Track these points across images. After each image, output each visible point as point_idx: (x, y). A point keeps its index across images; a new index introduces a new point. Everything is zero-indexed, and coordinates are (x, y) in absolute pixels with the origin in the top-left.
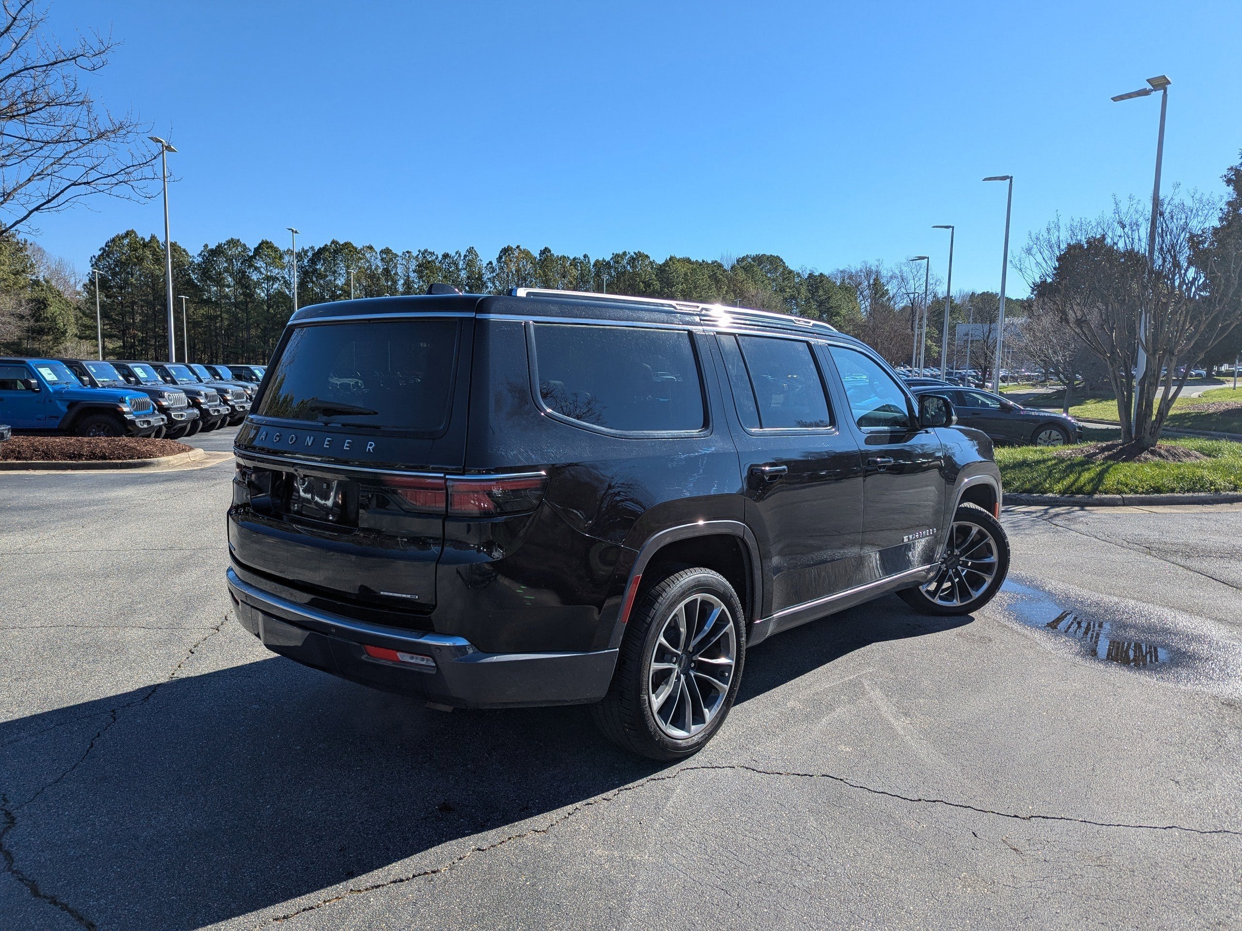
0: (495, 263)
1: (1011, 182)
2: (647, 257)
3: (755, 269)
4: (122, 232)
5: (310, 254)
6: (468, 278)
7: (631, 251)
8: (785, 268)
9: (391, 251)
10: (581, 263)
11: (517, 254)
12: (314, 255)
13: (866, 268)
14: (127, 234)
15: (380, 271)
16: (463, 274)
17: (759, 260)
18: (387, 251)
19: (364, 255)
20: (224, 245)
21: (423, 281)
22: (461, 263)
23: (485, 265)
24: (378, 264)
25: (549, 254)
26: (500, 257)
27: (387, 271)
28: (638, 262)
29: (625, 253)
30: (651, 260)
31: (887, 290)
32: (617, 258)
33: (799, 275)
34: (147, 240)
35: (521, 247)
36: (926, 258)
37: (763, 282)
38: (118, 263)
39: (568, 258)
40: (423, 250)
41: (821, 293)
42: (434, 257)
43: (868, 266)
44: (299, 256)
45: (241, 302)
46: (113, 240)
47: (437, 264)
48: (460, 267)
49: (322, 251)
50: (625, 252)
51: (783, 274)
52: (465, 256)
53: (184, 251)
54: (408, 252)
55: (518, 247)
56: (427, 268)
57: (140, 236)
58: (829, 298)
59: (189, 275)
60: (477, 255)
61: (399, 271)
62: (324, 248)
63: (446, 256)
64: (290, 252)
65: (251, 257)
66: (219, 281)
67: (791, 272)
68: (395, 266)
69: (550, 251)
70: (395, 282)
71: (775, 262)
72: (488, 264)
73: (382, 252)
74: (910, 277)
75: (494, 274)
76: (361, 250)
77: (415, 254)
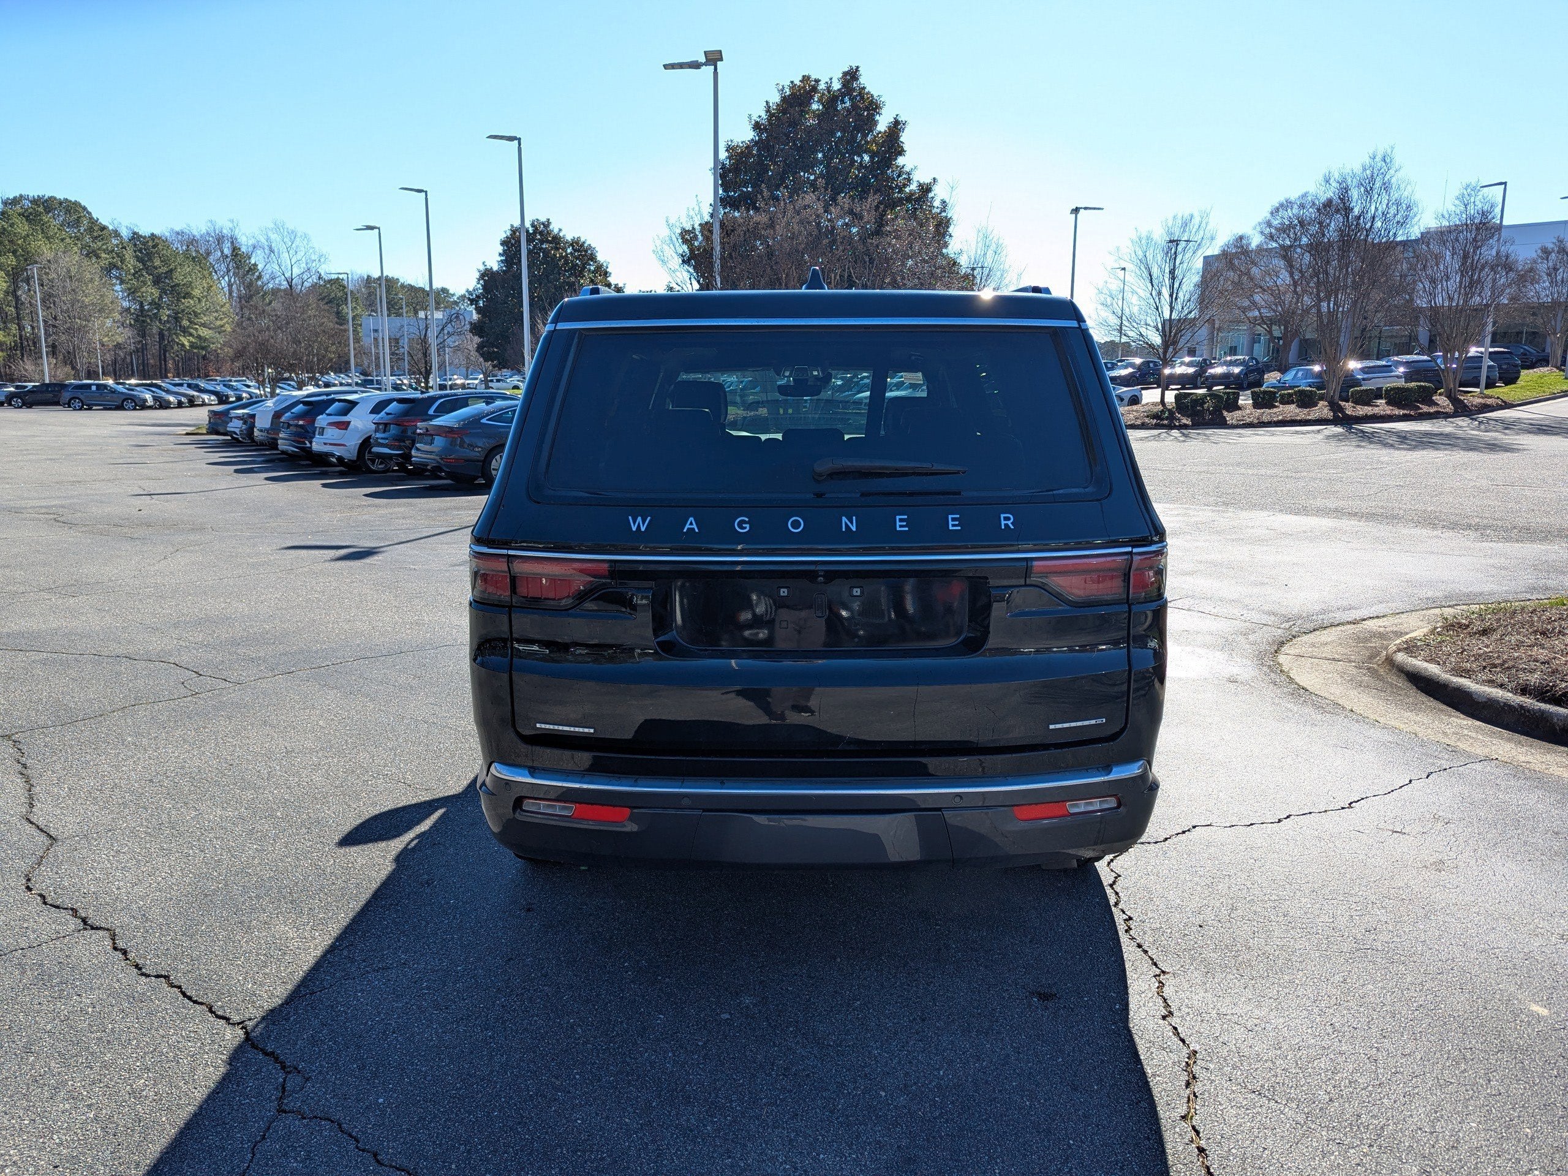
1: (520, 144)
3: (45, 219)
8: (93, 222)
13: (215, 231)
17: (47, 204)
31: (255, 265)
33: (116, 234)
36: (376, 228)
37: (62, 240)
41: (157, 263)
43: (217, 227)
51: (90, 230)
58: (171, 271)
67: (103, 228)
71: (73, 211)
74: (283, 248)
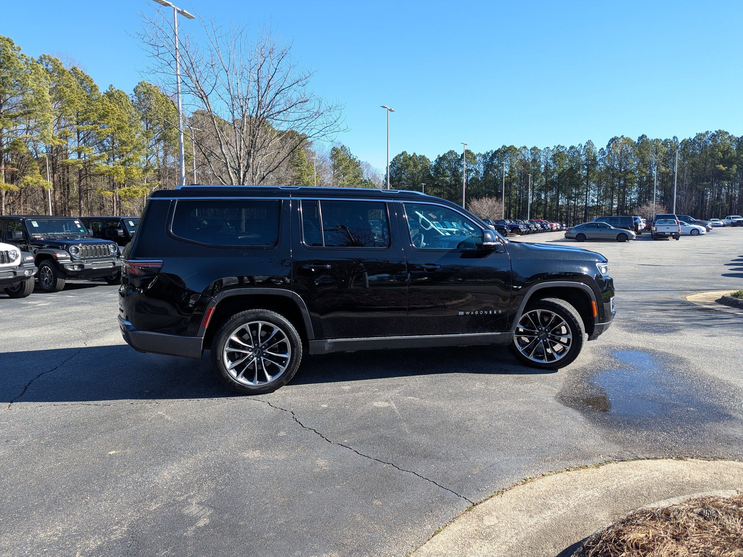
0: (605, 148)
2: (727, 133)
4: (400, 153)
5: (490, 155)
6: (587, 160)
7: (713, 130)
9: (537, 148)
10: (672, 142)
11: (621, 141)
12: (492, 155)
14: (403, 153)
15: (530, 160)
16: (583, 158)
18: (534, 148)
19: (521, 152)
20: (447, 154)
21: (556, 165)
22: (582, 151)
23: (598, 151)
24: (529, 157)
25: (645, 139)
26: (609, 145)
27: (534, 161)
28: (718, 138)
29: (707, 133)
30: (730, 135)
32: (699, 136)
34: (411, 156)
35: (625, 137)
38: (398, 169)
39: (661, 140)
40: (557, 146)
42: (564, 149)
44: (484, 157)
45: (453, 185)
46: (396, 157)
47: (566, 153)
48: (581, 153)
49: (497, 152)
50: (708, 131)
52: (585, 146)
53: (428, 159)
54: (547, 148)
55: (622, 136)
56: (559, 156)
57: (408, 154)
59: (429, 172)
60: (593, 145)
61: (542, 159)
62: (498, 150)
63: (572, 148)
64: (479, 155)
65: (460, 160)
66: (443, 175)
68: (539, 157)
69: (646, 137)
70: (539, 166)
72: (600, 150)
73: (531, 149)
75: (605, 156)
76: (520, 149)
77: (551, 149)
